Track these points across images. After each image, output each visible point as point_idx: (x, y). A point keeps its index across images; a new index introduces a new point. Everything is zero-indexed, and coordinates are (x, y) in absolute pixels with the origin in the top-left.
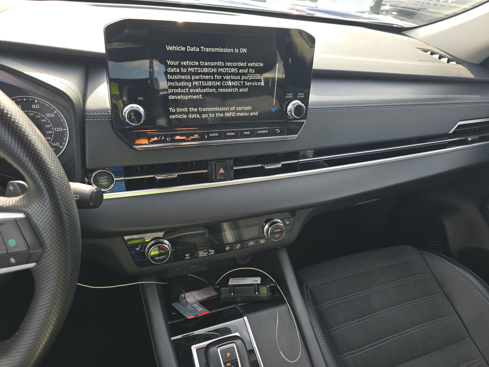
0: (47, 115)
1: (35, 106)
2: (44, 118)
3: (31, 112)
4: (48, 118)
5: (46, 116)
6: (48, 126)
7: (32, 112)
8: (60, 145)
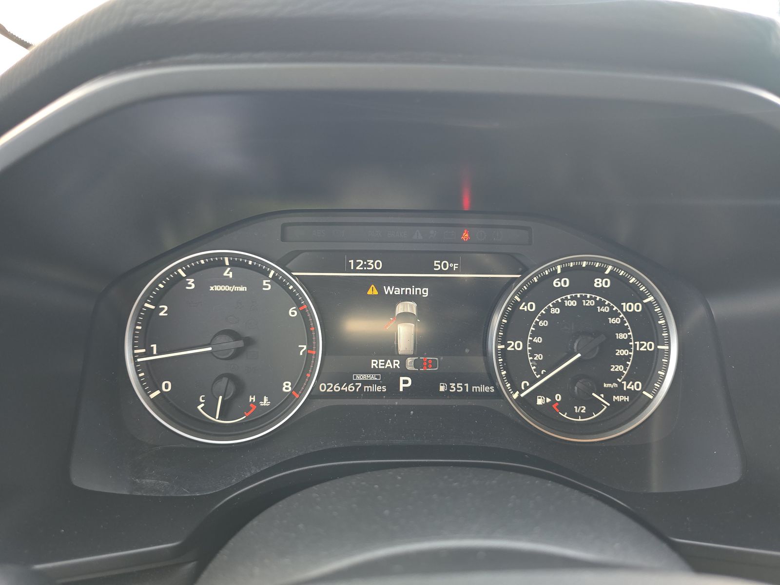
0: (626, 306)
1: (602, 283)
2: (615, 315)
3: (588, 296)
4: (626, 313)
5: (621, 308)
6: (622, 336)
7: (591, 298)
8: (644, 389)
